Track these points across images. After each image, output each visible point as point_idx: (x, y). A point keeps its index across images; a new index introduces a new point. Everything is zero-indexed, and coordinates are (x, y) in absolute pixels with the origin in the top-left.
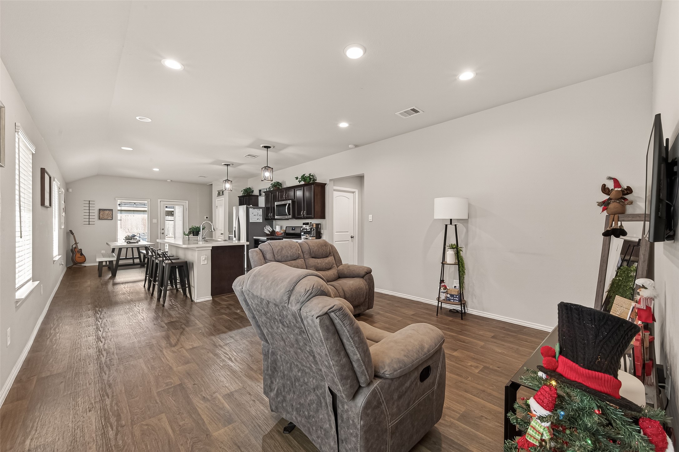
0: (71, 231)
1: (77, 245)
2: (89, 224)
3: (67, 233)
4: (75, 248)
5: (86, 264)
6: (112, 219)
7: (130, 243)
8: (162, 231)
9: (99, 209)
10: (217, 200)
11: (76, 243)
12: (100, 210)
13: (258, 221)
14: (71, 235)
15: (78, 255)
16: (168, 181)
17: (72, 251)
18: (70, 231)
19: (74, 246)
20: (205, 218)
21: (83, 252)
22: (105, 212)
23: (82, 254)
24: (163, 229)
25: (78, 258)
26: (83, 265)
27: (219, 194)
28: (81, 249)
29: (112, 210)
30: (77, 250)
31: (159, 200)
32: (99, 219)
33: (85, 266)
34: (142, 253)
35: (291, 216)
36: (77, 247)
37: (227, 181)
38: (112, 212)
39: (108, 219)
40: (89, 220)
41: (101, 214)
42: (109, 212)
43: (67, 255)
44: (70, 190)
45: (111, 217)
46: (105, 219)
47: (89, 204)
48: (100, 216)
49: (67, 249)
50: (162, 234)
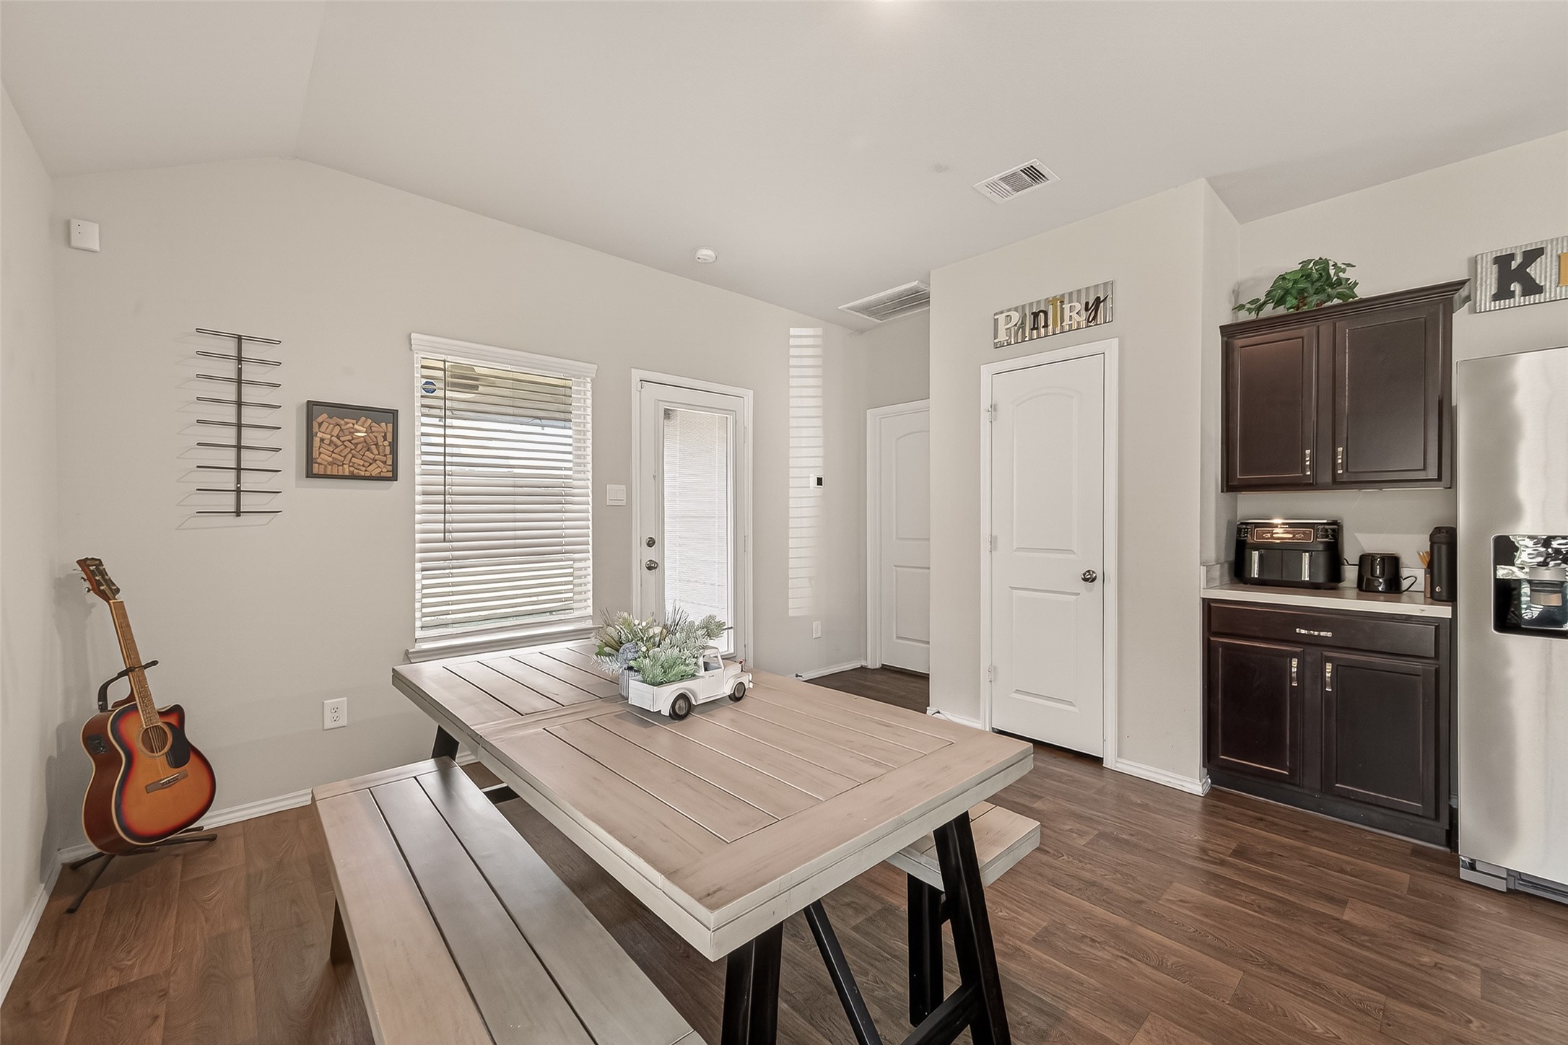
0: (93, 568)
1: (141, 685)
2: (238, 512)
3: (60, 587)
4: (128, 706)
6: (394, 478)
8: (651, 554)
9: (308, 403)
10: (986, 371)
11: (134, 669)
12: (312, 408)
14: (94, 598)
15: (153, 765)
17: (94, 737)
18: (83, 563)
19: (120, 691)
21: (196, 732)
22: (349, 423)
23: (183, 752)
24: (653, 540)
28: (177, 711)
29: (394, 411)
30: (136, 725)
31: (636, 375)
32: (310, 474)
36: (146, 696)
38: (390, 426)
39: (367, 474)
40: (238, 481)
41: (322, 440)
42: (375, 427)
43: (54, 771)
44: (89, 236)
45: (385, 463)
46: (347, 473)
47: (239, 359)
48: (315, 454)
49: (59, 719)
50: (650, 568)
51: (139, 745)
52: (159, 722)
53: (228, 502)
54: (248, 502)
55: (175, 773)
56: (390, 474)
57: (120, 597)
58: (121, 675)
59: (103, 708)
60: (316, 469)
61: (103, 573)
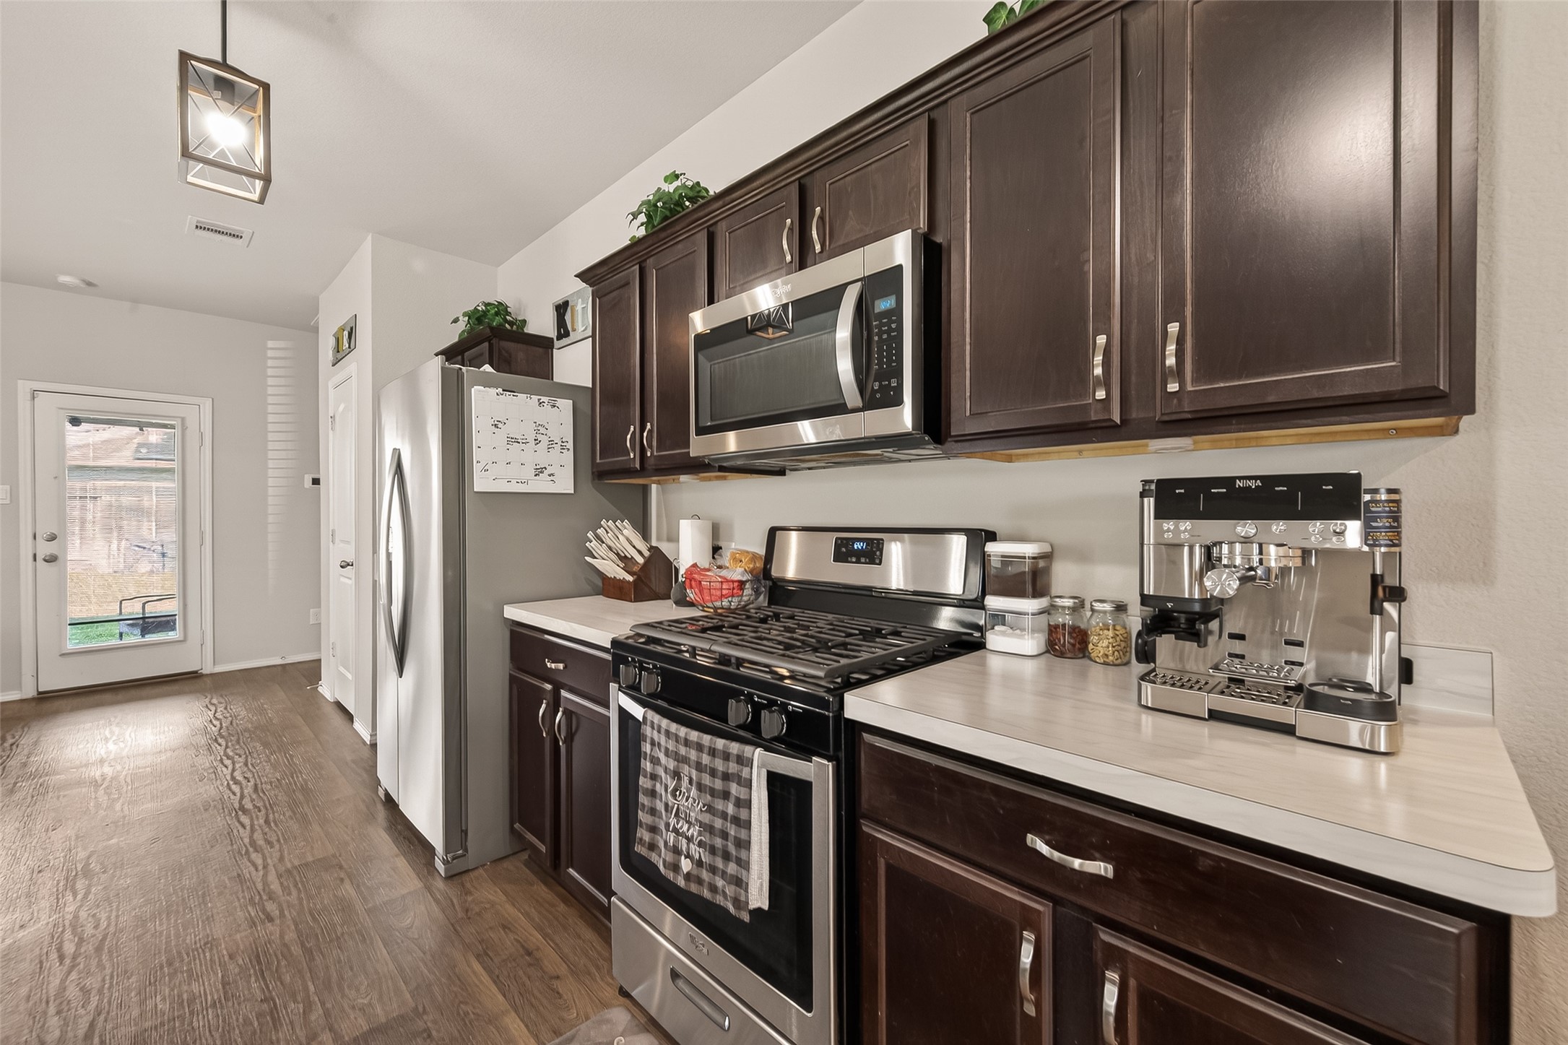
10: (332, 384)
13: (540, 485)
20: (307, 483)
27: (338, 349)
50: (46, 561)
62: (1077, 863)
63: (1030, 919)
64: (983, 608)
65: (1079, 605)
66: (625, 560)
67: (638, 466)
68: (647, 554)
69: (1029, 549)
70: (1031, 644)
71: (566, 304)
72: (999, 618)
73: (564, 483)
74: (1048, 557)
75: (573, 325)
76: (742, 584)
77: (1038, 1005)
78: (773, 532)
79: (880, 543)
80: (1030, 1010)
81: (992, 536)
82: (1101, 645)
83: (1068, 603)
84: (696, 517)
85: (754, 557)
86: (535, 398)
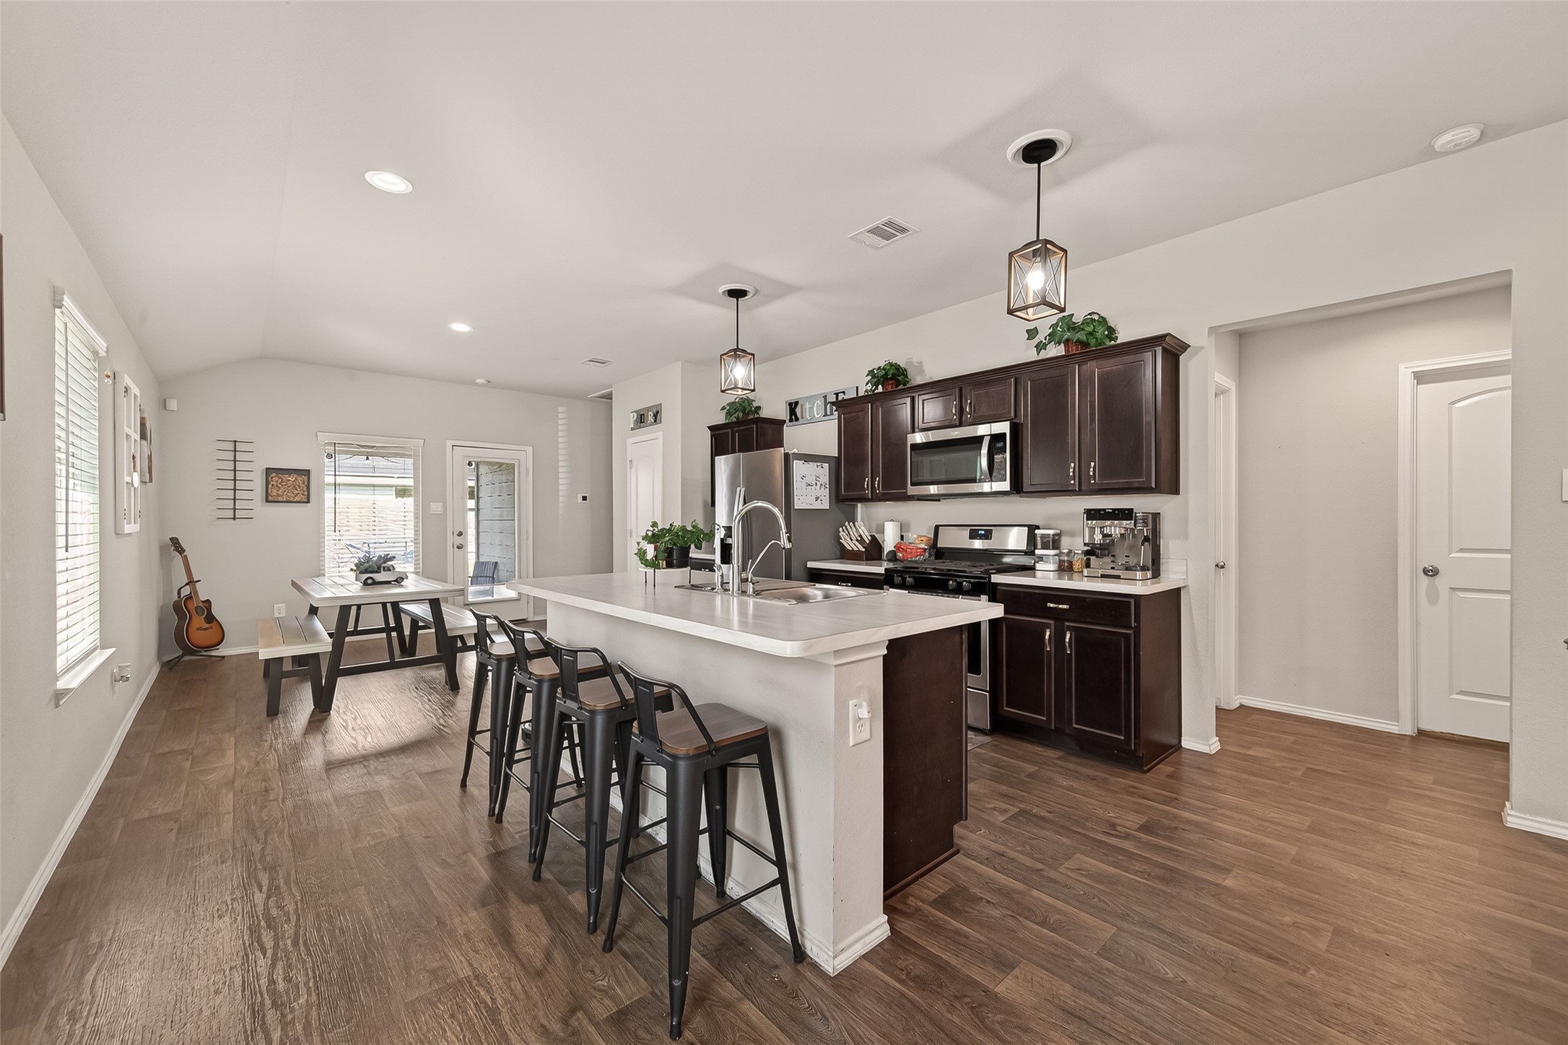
0: (175, 542)
1: (194, 591)
2: (234, 518)
3: (163, 550)
4: (189, 598)
5: (222, 651)
6: (308, 502)
7: (375, 583)
8: (459, 540)
9: (267, 469)
10: (630, 441)
11: (191, 582)
12: (269, 471)
13: (817, 506)
14: (177, 553)
15: (199, 621)
16: (478, 381)
17: (177, 607)
18: (171, 540)
19: (185, 591)
20: (580, 499)
21: (215, 612)
22: (286, 477)
23: (210, 618)
24: (460, 534)
25: (199, 635)
26: (214, 653)
27: (641, 419)
28: (208, 602)
29: (309, 471)
30: (193, 605)
31: (449, 444)
32: (267, 501)
33: (223, 657)
34: (407, 613)
35: (1005, 486)
36: (196, 593)
37: (737, 353)
38: (306, 477)
39: (295, 500)
40: (235, 504)
41: (273, 485)
42: (299, 478)
43: (162, 622)
44: (173, 405)
45: (303, 495)
46: (285, 500)
47: (235, 451)
48: (270, 491)
49: (161, 604)
50: (458, 547)
51: (194, 612)
52: (201, 605)
53: (230, 514)
54: (239, 514)
55: (207, 625)
56: (306, 500)
57: (185, 553)
58: (187, 584)
59: (179, 597)
60: (270, 498)
61: (179, 543)
62: (1060, 606)
63: (1048, 626)
64: (1034, 555)
65: (1070, 551)
66: (861, 541)
67: (870, 497)
68: (870, 538)
69: (1051, 532)
70: (1052, 566)
71: (797, 403)
72: (1041, 558)
73: (825, 504)
74: (1059, 535)
75: (802, 415)
76: (925, 549)
77: (1050, 648)
78: (937, 528)
79: (991, 531)
80: (1048, 649)
81: (1038, 527)
82: (1077, 566)
83: (1065, 551)
84: (892, 520)
85: (929, 539)
86: (815, 464)
